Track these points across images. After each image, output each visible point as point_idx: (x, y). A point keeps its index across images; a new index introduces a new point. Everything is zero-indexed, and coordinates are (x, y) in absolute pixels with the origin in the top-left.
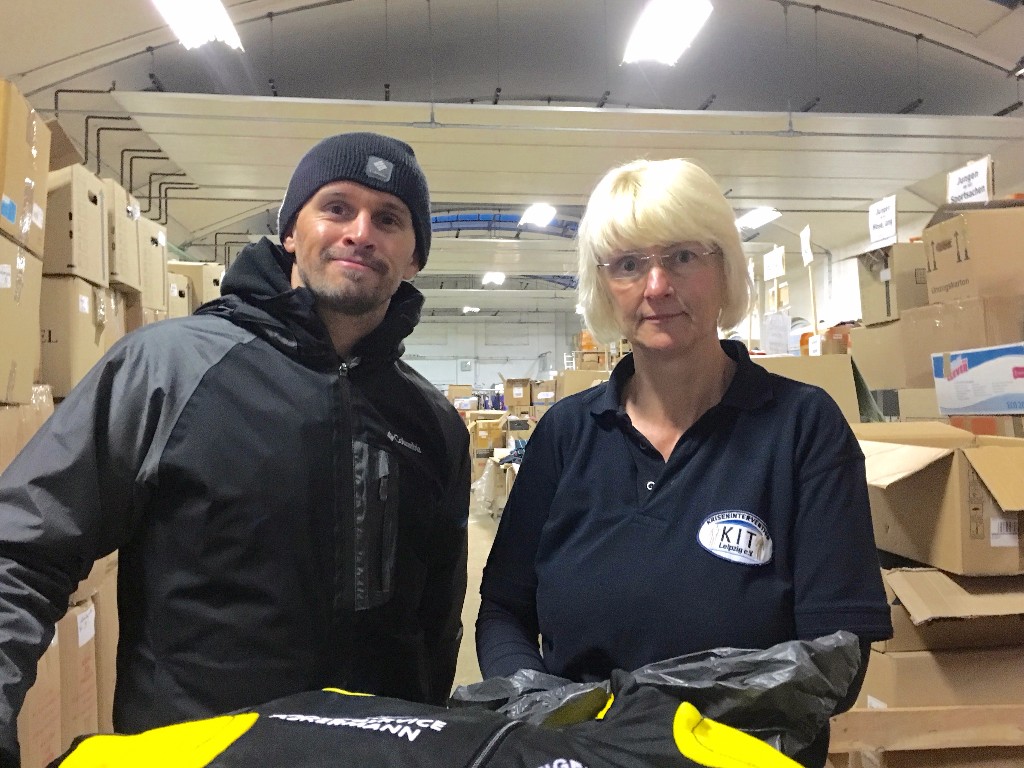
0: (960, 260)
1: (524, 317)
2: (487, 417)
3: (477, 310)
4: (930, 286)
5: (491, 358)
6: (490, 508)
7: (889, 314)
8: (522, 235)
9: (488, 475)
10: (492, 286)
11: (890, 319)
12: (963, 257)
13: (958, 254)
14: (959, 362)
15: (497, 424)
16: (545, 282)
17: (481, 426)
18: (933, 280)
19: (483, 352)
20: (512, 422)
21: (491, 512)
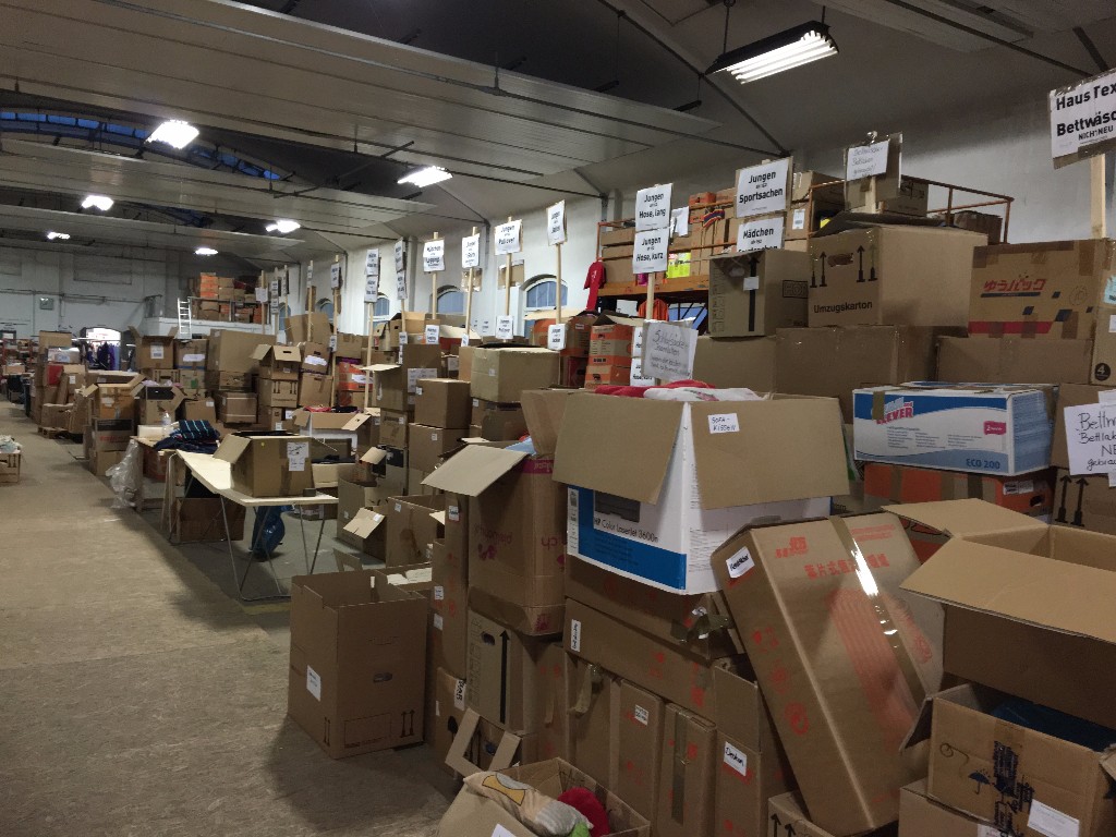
0: (861, 280)
1: (127, 252)
2: (110, 379)
3: (66, 237)
4: (811, 304)
5: (82, 297)
6: (132, 500)
7: (751, 328)
8: (145, 154)
9: (131, 460)
10: (94, 210)
11: (752, 334)
12: (866, 275)
13: (861, 273)
14: (899, 405)
15: (128, 390)
16: (156, 213)
17: (105, 392)
18: (818, 297)
19: (73, 288)
20: (151, 389)
21: (133, 504)
